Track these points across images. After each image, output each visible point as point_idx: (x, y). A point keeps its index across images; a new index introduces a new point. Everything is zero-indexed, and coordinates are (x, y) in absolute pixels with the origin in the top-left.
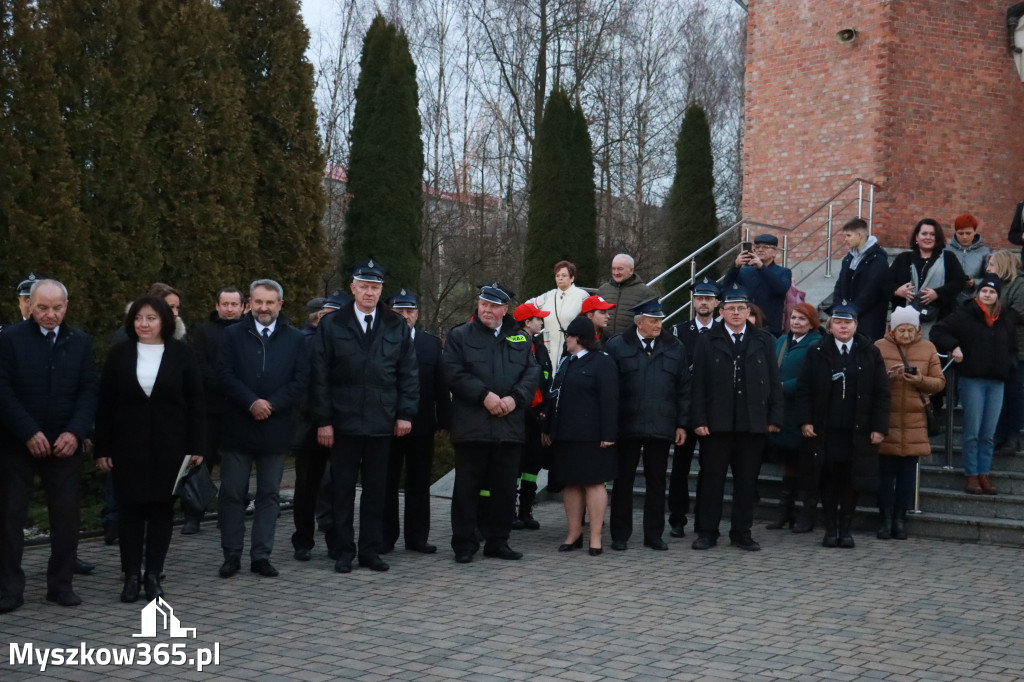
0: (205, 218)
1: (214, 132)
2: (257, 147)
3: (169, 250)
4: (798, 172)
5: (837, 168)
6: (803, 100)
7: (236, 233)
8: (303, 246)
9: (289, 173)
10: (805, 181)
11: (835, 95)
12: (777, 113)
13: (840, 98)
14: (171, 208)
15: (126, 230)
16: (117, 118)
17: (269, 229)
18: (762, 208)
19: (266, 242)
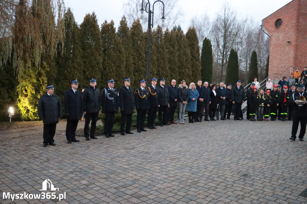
0: (185, 71)
1: (187, 58)
2: (192, 60)
3: (180, 76)
4: (279, 65)
5: (286, 64)
6: (280, 53)
7: (189, 73)
8: (198, 76)
9: (196, 64)
10: (280, 66)
11: (286, 52)
12: (275, 55)
13: (287, 53)
14: (180, 69)
15: (174, 73)
16: (173, 56)
17: (193, 73)
18: (272, 71)
19: (193, 75)
